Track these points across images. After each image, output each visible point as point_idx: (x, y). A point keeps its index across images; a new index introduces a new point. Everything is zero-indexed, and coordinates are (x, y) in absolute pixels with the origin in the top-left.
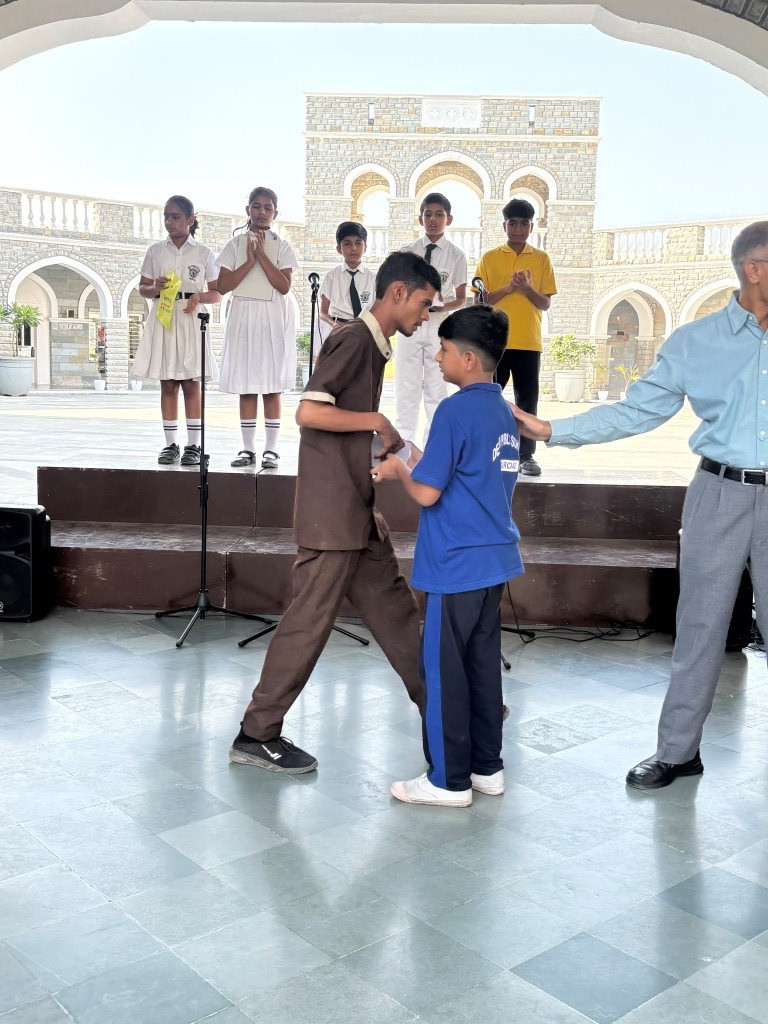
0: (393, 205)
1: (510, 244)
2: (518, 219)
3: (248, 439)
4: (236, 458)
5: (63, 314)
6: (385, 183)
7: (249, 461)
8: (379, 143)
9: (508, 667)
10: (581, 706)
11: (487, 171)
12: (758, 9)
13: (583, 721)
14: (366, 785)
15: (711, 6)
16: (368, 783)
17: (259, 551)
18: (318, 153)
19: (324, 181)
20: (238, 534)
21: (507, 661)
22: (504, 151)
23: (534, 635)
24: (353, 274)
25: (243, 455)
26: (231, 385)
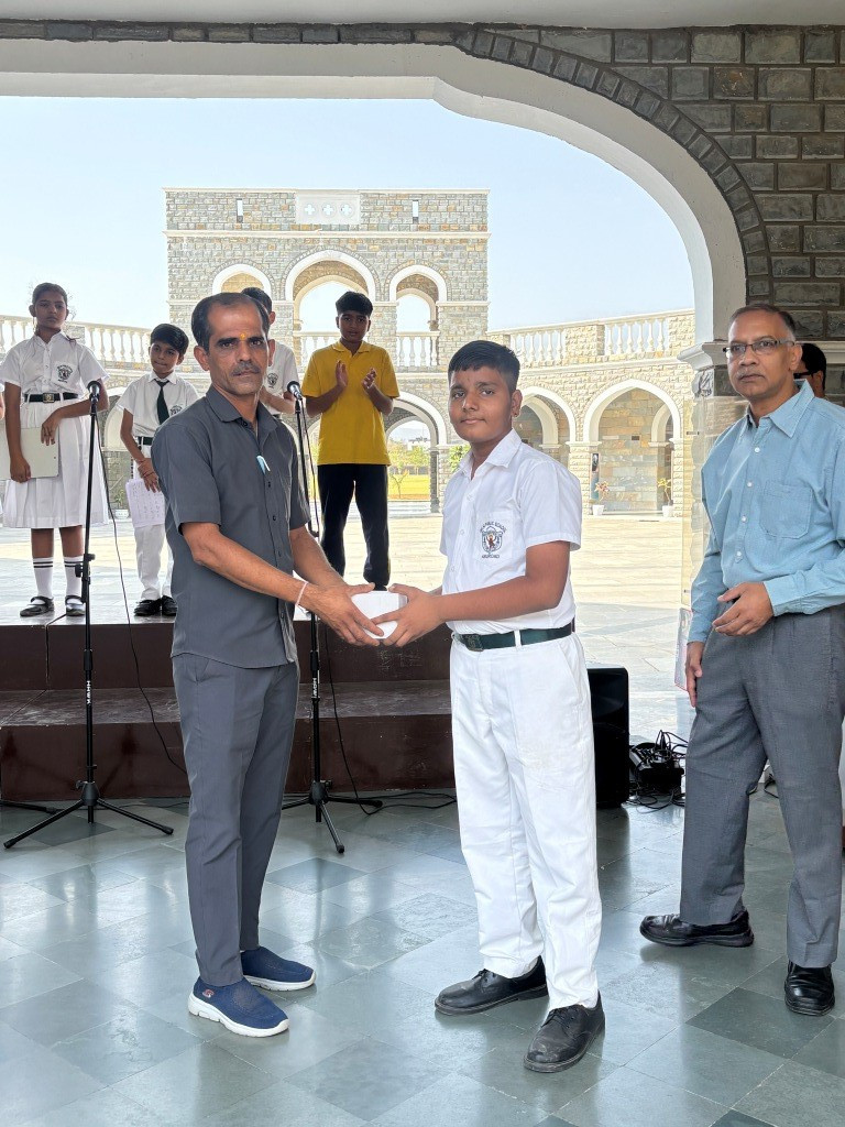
1: (344, 341)
2: (354, 313)
3: (43, 581)
4: (27, 605)
7: (43, 609)
8: (250, 242)
9: (341, 851)
10: (421, 897)
11: (371, 271)
12: (610, 83)
13: (420, 918)
14: (121, 1036)
15: (560, 79)
16: (125, 1033)
17: (41, 722)
18: (181, 254)
19: (190, 285)
20: (23, 702)
21: (340, 842)
22: (388, 249)
23: (380, 804)
24: (162, 385)
25: (37, 602)
26: (21, 519)
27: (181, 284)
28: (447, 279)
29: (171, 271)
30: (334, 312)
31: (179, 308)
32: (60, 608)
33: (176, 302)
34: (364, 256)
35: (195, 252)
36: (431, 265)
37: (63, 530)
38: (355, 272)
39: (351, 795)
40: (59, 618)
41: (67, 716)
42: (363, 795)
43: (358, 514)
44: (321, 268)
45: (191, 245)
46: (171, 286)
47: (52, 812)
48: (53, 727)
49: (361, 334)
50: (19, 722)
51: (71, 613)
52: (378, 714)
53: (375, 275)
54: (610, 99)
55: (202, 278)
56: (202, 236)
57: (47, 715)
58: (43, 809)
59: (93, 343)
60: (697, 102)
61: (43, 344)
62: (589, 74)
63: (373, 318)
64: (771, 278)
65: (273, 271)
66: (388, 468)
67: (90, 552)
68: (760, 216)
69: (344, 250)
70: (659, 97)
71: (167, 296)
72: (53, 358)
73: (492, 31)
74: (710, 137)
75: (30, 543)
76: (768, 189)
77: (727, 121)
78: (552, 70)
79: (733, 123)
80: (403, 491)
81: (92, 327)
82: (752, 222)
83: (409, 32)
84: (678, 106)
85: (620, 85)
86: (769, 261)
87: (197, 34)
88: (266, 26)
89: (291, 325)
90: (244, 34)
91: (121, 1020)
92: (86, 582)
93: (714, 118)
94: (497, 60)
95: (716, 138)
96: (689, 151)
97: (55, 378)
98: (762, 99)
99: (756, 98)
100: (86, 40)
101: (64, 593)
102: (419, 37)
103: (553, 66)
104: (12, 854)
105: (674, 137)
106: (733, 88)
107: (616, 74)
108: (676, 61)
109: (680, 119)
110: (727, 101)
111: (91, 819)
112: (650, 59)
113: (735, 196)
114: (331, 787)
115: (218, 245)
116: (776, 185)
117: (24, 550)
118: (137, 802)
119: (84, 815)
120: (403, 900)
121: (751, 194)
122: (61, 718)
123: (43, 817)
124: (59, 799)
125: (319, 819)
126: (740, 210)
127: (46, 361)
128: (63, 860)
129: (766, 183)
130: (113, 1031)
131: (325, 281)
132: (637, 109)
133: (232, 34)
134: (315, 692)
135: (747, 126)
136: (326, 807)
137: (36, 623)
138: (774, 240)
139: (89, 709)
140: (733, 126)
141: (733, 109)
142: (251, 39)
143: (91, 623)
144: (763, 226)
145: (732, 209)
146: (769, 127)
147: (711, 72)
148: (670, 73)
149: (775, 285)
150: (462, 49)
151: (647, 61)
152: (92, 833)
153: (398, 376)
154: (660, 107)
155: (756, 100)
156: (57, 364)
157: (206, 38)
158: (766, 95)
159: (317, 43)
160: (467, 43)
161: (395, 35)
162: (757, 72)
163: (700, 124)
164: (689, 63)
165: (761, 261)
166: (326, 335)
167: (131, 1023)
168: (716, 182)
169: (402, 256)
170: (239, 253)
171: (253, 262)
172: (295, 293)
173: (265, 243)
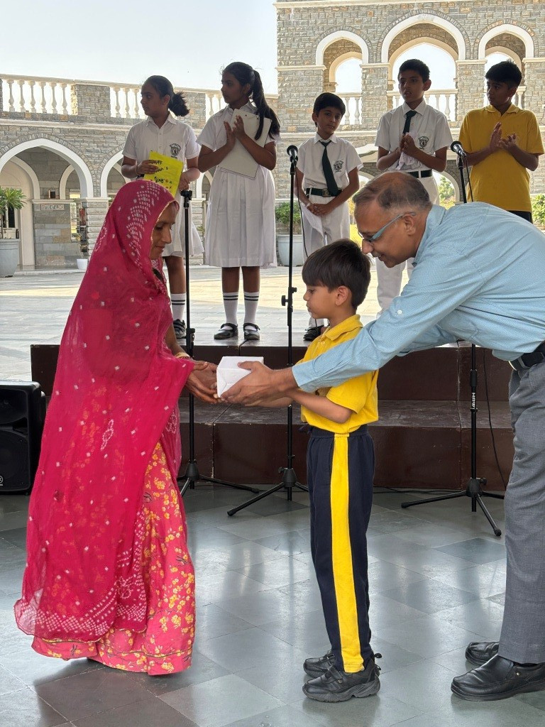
0: (366, 71)
4: (219, 331)
5: (44, 196)
6: (358, 49)
7: (231, 333)
8: (351, 9)
11: (461, 32)
18: (289, 24)
19: (296, 51)
22: (478, 11)
24: (325, 145)
25: (226, 328)
27: (288, 51)
28: (534, 37)
29: (279, 41)
31: (286, 74)
33: (284, 68)
34: (455, 18)
35: (301, 21)
36: (519, 24)
38: (446, 33)
44: (413, 31)
45: (298, 15)
46: (280, 54)
51: (248, 337)
53: (466, 37)
55: (307, 45)
56: (308, 7)
65: (371, 36)
69: (437, 13)
71: (276, 63)
89: (385, 86)
115: (322, 14)
131: (417, 43)
169: (492, 16)
170: (340, 20)
171: (353, 28)
172: (390, 53)
173: (364, 9)
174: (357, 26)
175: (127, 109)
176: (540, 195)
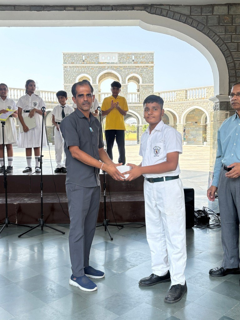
1: (113, 95)
2: (116, 88)
3: (29, 163)
4: (24, 169)
7: (29, 170)
8: (86, 67)
9: (112, 239)
10: (134, 253)
11: (120, 75)
12: (190, 21)
13: (134, 259)
14: (51, 290)
15: (175, 20)
16: (52, 289)
17: (28, 202)
18: (67, 71)
19: (70, 79)
20: (23, 196)
21: (112, 237)
22: (125, 69)
23: (123, 226)
24: (63, 107)
25: (27, 168)
26: (23, 145)
27: (67, 79)
28: (142, 77)
29: (64, 76)
30: (110, 87)
31: (67, 86)
32: (34, 170)
33: (66, 84)
34: (118, 71)
35: (71, 70)
36: (137, 73)
37: (35, 148)
38: (116, 76)
39: (115, 224)
40: (33, 173)
41: (36, 200)
42: (118, 224)
43: (117, 144)
44: (106, 75)
45: (70, 68)
46: (64, 80)
47: (31, 227)
48: (31, 203)
49: (117, 93)
50: (22, 202)
51: (37, 172)
52: (122, 201)
53: (122, 77)
54: (190, 25)
55: (73, 77)
56: (73, 66)
57: (30, 200)
58: (29, 227)
59: (43, 96)
60: (215, 26)
61: (29, 96)
62: (184, 18)
63: (121, 89)
64: (236, 76)
65: (93, 76)
66: (125, 131)
67: (42, 155)
68: (233, 58)
69: (113, 69)
70: (204, 25)
71: (63, 83)
72: (32, 100)
73: (156, 6)
74: (219, 36)
75: (25, 152)
76: (235, 51)
77: (224, 31)
78: (173, 18)
79: (225, 32)
80: (129, 138)
81: (42, 91)
82: (230, 61)
83: (132, 7)
84: (209, 27)
85: (192, 21)
86: (236, 72)
87: (72, 9)
88: (92, 6)
89: (98, 91)
90: (86, 8)
91: (51, 286)
92: (41, 163)
93: (220, 30)
94: (157, 15)
95: (220, 36)
96: (212, 40)
97: (33, 106)
98: (234, 25)
99: (232, 24)
100: (41, 11)
101: (35, 166)
102: (135, 9)
103: (173, 16)
104: (20, 239)
105: (208, 36)
106: (226, 22)
107: (191, 18)
108: (209, 14)
109: (210, 31)
110: (224, 25)
111: (42, 229)
112: (201, 14)
113: (226, 53)
114: (109, 221)
115: (78, 68)
116: (238, 50)
117: (24, 154)
118: (55, 225)
119: (40, 228)
120: (130, 254)
121: (230, 52)
122: (34, 201)
123: (28, 229)
124: (33, 224)
125: (106, 230)
126: (227, 57)
127: (30, 101)
128: (35, 241)
129: (235, 49)
130: (48, 289)
131: (108, 78)
132: (197, 28)
133: (82, 8)
134: (105, 194)
135: (230, 33)
136: (108, 227)
137: (27, 174)
138: (237, 66)
139: (42, 198)
140: (225, 33)
141: (225, 28)
142: (87, 10)
143: (43, 174)
144: (234, 61)
145: (225, 57)
146: (236, 33)
147: (219, 17)
148: (207, 18)
149: (237, 78)
150: (147, 12)
151: (200, 14)
152: (42, 233)
153: (129, 105)
154: (204, 28)
155: (232, 25)
156: (33, 102)
157: (75, 10)
158: (235, 24)
159: (106, 11)
160: (149, 10)
161: (128, 8)
162: (232, 17)
163: (216, 33)
164: (213, 15)
165: (233, 72)
166: (108, 94)
167: (53, 287)
168: (220, 49)
169: (129, 71)
170: (83, 70)
171: (87, 73)
172: (99, 82)
173: (91, 68)
174: (89, 72)
175: (14, 96)
176: (145, 125)
